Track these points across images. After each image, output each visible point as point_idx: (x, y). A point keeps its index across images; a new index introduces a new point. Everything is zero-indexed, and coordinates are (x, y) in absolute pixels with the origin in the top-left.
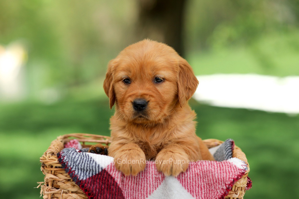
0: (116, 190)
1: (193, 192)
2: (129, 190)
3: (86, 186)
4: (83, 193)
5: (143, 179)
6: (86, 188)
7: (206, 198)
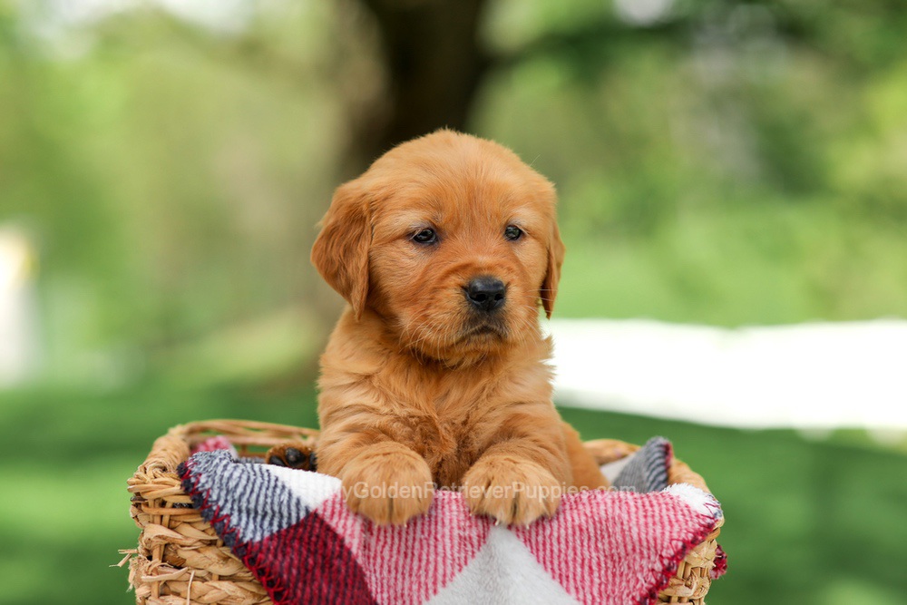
1: (568, 581)
2: (385, 573)
3: (261, 559)
4: (251, 581)
5: (424, 542)
6: (261, 566)
7: (604, 595)
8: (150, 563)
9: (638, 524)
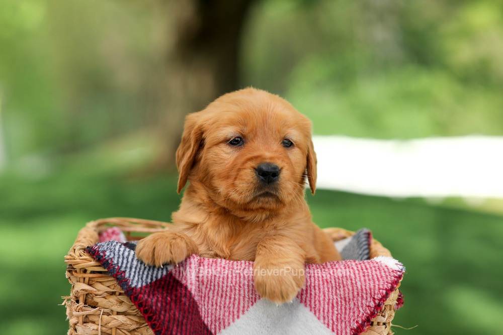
0: (189, 305)
1: (319, 313)
2: (210, 306)
3: (140, 297)
4: (136, 315)
5: (233, 288)
6: (140, 302)
7: (339, 321)
8: (78, 305)
9: (360, 281)
